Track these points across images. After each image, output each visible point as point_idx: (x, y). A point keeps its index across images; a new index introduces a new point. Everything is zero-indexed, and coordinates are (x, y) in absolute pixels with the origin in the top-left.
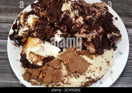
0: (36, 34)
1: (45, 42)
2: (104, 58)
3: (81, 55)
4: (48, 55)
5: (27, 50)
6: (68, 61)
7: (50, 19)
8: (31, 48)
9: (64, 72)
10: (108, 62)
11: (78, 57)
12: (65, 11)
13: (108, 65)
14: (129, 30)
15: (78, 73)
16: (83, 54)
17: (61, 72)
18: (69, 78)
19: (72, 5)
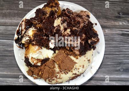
0: (35, 43)
1: (43, 47)
2: (86, 57)
3: (69, 56)
4: (45, 57)
5: (29, 55)
6: (60, 62)
7: (46, 31)
8: (32, 54)
9: (57, 69)
10: (89, 60)
11: (67, 58)
12: (56, 26)
13: (89, 62)
14: (106, 30)
15: (67, 71)
16: (70, 55)
17: (55, 70)
18: (61, 74)
19: (61, 20)
